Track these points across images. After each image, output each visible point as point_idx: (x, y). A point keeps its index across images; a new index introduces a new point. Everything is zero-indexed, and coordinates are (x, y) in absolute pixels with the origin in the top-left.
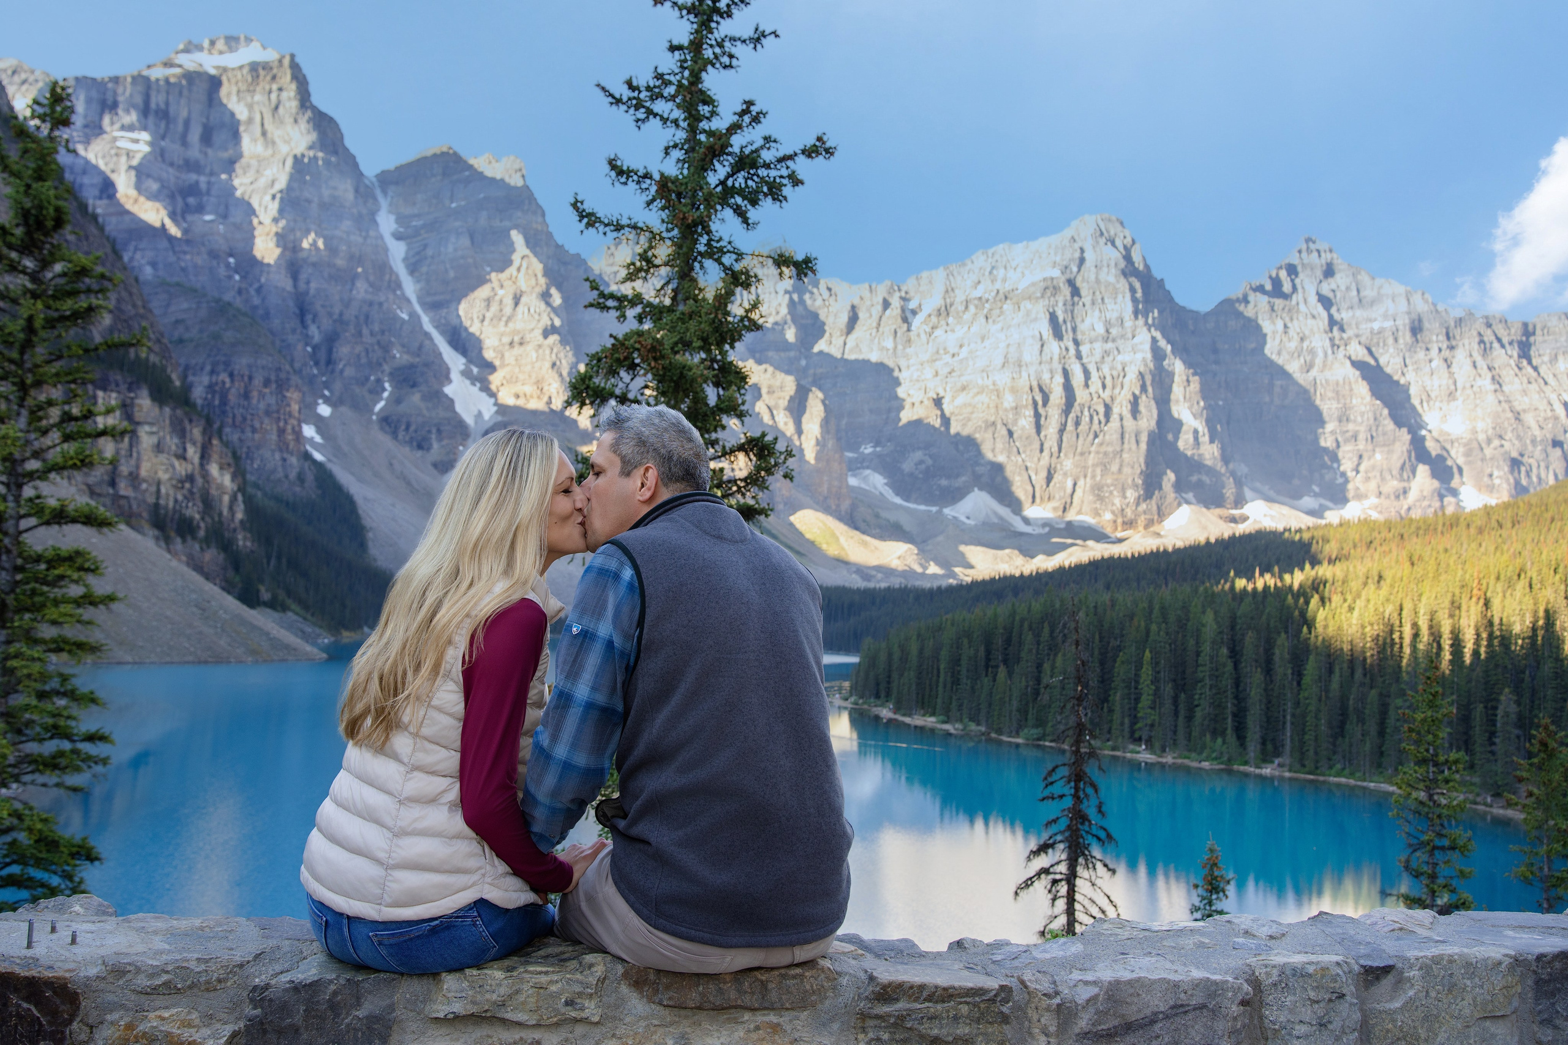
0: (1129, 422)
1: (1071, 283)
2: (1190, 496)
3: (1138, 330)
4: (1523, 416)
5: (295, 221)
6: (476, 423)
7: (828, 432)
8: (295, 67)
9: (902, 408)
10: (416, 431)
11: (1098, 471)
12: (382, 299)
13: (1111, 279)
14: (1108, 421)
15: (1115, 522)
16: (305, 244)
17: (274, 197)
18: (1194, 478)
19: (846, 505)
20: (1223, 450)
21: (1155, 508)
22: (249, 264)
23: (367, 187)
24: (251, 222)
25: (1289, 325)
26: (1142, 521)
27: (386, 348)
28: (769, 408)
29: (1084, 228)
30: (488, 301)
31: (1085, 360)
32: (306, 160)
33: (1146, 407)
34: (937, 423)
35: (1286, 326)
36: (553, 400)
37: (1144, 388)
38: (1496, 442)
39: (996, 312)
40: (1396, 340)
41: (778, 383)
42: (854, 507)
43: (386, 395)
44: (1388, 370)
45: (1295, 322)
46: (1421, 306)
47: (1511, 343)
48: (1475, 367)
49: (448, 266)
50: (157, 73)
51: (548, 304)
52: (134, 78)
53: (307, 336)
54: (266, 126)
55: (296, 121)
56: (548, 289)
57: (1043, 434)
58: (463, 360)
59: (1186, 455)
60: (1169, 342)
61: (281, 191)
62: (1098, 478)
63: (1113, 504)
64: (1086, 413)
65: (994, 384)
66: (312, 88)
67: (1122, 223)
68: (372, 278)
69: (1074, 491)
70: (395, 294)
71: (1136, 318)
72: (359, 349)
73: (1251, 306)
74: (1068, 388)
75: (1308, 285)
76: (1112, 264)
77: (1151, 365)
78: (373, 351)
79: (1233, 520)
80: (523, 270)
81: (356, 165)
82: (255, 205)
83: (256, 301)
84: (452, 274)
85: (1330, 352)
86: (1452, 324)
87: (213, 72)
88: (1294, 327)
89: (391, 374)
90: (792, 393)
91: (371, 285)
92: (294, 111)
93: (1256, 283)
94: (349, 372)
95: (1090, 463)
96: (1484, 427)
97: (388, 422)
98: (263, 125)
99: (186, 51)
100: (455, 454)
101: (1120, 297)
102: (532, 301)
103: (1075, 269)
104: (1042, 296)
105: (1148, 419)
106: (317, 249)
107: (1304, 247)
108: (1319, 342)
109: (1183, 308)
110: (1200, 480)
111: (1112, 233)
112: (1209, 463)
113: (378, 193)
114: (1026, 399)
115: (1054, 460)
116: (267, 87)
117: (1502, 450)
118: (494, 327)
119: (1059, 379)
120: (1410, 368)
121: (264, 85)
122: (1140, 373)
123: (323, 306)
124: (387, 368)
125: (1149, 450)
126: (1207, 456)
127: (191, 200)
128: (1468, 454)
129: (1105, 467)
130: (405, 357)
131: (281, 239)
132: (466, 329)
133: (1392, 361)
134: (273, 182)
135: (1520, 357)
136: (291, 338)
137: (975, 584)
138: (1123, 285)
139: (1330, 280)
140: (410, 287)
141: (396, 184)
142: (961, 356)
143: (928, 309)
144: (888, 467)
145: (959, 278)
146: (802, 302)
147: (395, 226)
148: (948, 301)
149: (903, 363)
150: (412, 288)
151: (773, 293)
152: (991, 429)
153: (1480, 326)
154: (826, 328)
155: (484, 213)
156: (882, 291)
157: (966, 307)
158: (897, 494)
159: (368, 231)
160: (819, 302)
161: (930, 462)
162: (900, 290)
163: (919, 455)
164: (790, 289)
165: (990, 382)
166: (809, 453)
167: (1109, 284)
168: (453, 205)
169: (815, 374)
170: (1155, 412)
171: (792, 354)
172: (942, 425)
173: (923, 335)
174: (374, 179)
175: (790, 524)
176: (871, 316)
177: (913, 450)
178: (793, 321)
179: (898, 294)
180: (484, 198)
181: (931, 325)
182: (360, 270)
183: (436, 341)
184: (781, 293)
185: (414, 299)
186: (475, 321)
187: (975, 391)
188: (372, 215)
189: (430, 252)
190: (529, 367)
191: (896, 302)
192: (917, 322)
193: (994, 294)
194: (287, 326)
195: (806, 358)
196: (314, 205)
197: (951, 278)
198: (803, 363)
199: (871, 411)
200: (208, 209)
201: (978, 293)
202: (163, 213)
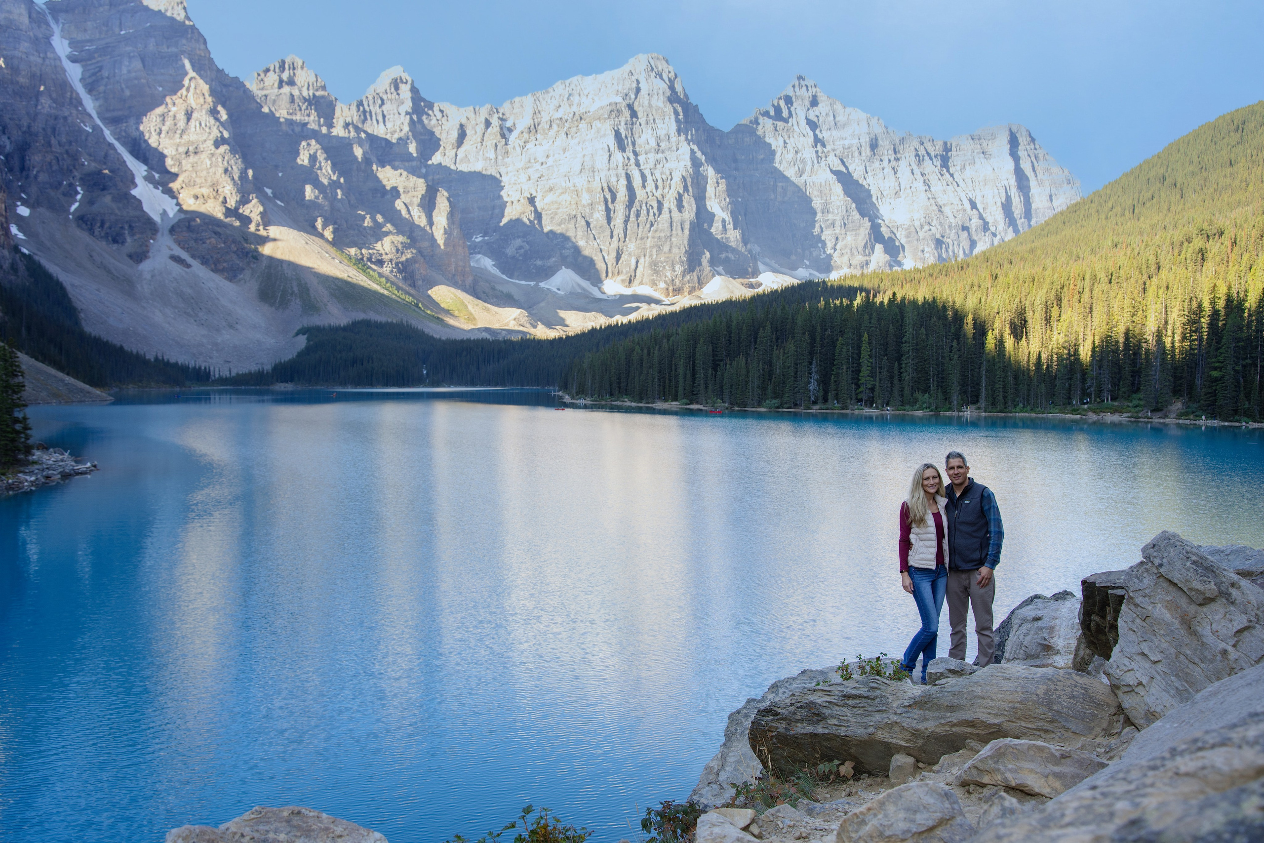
0: (676, 214)
1: (630, 107)
2: (720, 269)
3: (681, 144)
4: (943, 209)
6: (162, 220)
7: (453, 223)
9: (505, 208)
10: (110, 228)
11: (654, 251)
12: (66, 113)
13: (660, 104)
14: (660, 214)
15: (667, 289)
18: (723, 256)
19: (469, 280)
20: (743, 234)
21: (696, 278)
23: (39, 13)
25: (787, 141)
26: (686, 288)
27: (75, 157)
28: (405, 204)
29: (638, 64)
30: (163, 117)
31: (642, 167)
33: (687, 202)
34: (532, 219)
35: (785, 142)
36: (228, 200)
37: (686, 188)
38: (926, 228)
39: (574, 130)
40: (860, 153)
41: (412, 185)
42: (475, 282)
43: (79, 197)
44: (855, 176)
45: (792, 138)
46: (878, 130)
47: (936, 157)
48: (913, 174)
49: (123, 86)
51: (217, 119)
56: (215, 107)
57: (612, 224)
58: (145, 168)
59: (717, 239)
60: (703, 153)
62: (654, 257)
63: (666, 276)
64: (644, 207)
65: (574, 186)
67: (667, 61)
68: (54, 95)
69: (637, 267)
70: (78, 110)
71: (679, 135)
72: (49, 157)
73: (760, 127)
74: (630, 188)
75: (800, 110)
76: (661, 92)
77: (691, 171)
78: (63, 159)
79: (751, 286)
80: (192, 90)
84: (127, 93)
85: (816, 162)
86: (898, 142)
88: (791, 143)
89: (81, 179)
90: (423, 192)
91: (55, 101)
93: (763, 109)
94: (43, 177)
95: (648, 245)
96: (918, 216)
97: (82, 219)
100: (147, 246)
101: (667, 118)
102: (201, 115)
103: (633, 96)
104: (609, 118)
105: (689, 213)
107: (797, 83)
108: (808, 153)
109: (712, 129)
110: (727, 257)
111: (660, 69)
112: (733, 244)
113: (50, 18)
114: (599, 197)
115: (621, 243)
117: (930, 233)
118: (170, 138)
119: (623, 182)
120: (869, 174)
122: (683, 177)
123: (11, 119)
124: (77, 174)
125: (690, 235)
126: (732, 239)
128: (908, 236)
129: (659, 249)
130: (93, 164)
132: (146, 141)
133: (857, 168)
135: (941, 166)
138: (669, 109)
139: (815, 108)
140: (89, 104)
141: (67, 11)
142: (548, 165)
143: (520, 127)
144: (495, 252)
145: (544, 103)
146: (420, 121)
147: (70, 50)
148: (536, 121)
149: (503, 170)
150: (92, 105)
151: (397, 115)
152: (573, 221)
153: (915, 143)
154: (441, 143)
155: (153, 40)
156: (484, 112)
157: (551, 126)
158: (503, 273)
159: (46, 54)
160: (434, 122)
161: (527, 247)
162: (498, 112)
163: (518, 242)
164: (410, 110)
165: (571, 185)
166: (441, 241)
167: (658, 109)
168: (123, 33)
169: (433, 180)
170: (694, 206)
171: (414, 164)
172: (535, 219)
173: (518, 148)
174: (44, 7)
175: (429, 296)
176: (476, 132)
177: (514, 239)
178: (414, 137)
179: (496, 116)
180: (151, 26)
181: (523, 140)
182: (42, 88)
183: (119, 151)
184: (403, 114)
185: (94, 114)
186: (153, 133)
187: (560, 191)
188: (48, 39)
189: (105, 73)
190: (205, 173)
191: (495, 121)
192: (513, 137)
193: (571, 115)
195: (425, 166)
197: (538, 102)
199: (479, 208)
201: (559, 115)
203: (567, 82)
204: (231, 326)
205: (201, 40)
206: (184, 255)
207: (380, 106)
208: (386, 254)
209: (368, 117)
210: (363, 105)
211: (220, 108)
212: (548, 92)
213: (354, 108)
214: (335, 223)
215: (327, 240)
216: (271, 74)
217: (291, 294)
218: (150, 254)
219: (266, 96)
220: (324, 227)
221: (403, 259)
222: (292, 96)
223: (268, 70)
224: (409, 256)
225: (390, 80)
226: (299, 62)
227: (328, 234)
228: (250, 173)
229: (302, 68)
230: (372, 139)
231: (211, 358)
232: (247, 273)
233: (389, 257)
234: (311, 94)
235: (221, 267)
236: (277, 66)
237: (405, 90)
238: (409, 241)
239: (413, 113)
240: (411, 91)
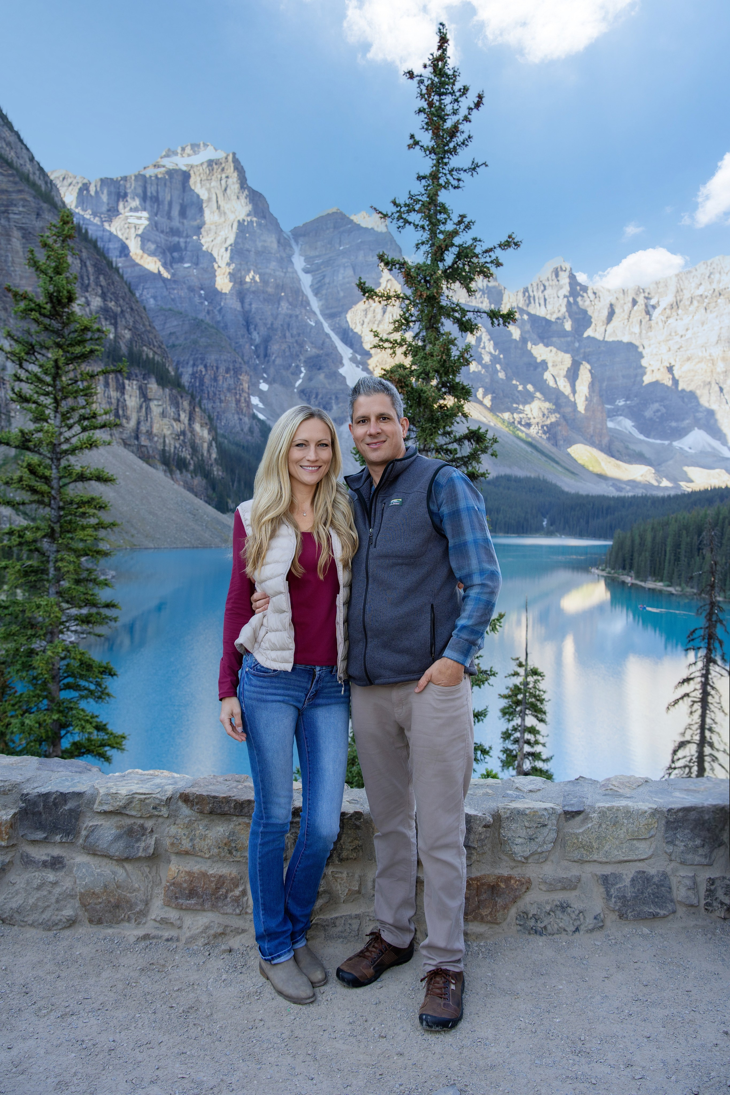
5: (241, 264)
7: (594, 392)
8: (236, 161)
9: (644, 373)
10: (322, 398)
12: (298, 313)
16: (248, 279)
17: (226, 249)
19: (605, 441)
22: (214, 294)
23: (285, 239)
24: (213, 267)
27: (301, 345)
28: (553, 376)
30: (365, 312)
32: (246, 223)
34: (669, 383)
39: (713, 305)
41: (559, 359)
42: (611, 442)
43: (302, 375)
49: (339, 289)
50: (150, 172)
52: (136, 176)
53: (251, 339)
54: (220, 202)
55: (238, 198)
58: (351, 351)
61: (231, 245)
65: (710, 356)
66: (247, 175)
68: (291, 300)
70: (306, 309)
78: (294, 347)
81: (277, 225)
82: (215, 255)
83: (219, 318)
84: (342, 294)
87: (184, 168)
89: (305, 362)
90: (569, 365)
91: (291, 304)
92: (237, 191)
94: (278, 361)
97: (304, 393)
98: (217, 202)
99: (167, 156)
102: (394, 309)
106: (255, 282)
113: (293, 242)
116: (219, 176)
118: (370, 328)
121: (217, 175)
123: (260, 319)
124: (302, 358)
127: (176, 255)
130: (314, 350)
131: (233, 276)
132: (352, 330)
134: (226, 239)
136: (241, 341)
137: (694, 493)
140: (315, 304)
141: (304, 235)
142: (687, 337)
144: (635, 414)
145: (686, 283)
146: (576, 303)
147: (304, 264)
148: (678, 298)
149: (646, 343)
150: (317, 305)
151: (556, 298)
152: (707, 387)
154: (592, 320)
155: (362, 252)
156: (631, 293)
157: (691, 302)
158: (641, 433)
159: (287, 269)
160: (588, 303)
161: (664, 410)
162: (644, 292)
163: (656, 406)
164: (567, 294)
165: (707, 354)
166: (581, 407)
168: (341, 248)
169: (585, 352)
171: (569, 339)
172: (673, 385)
173: (661, 324)
174: (290, 234)
175: (569, 454)
176: (624, 311)
177: (653, 403)
178: (570, 316)
179: (642, 295)
180: (361, 242)
181: (666, 315)
182: (283, 294)
183: (333, 339)
184: (562, 297)
185: (318, 312)
186: (358, 324)
187: (697, 360)
188: (289, 257)
189: (327, 280)
191: (641, 300)
192: (656, 314)
193: (711, 292)
194: (239, 333)
195: (579, 341)
196: (252, 253)
197: (681, 282)
198: (577, 345)
199: (623, 377)
200: (186, 259)
201: (700, 292)
202: (159, 264)
203: (709, 262)
205: (398, 249)
207: (543, 292)
208: (535, 418)
209: (532, 301)
210: (528, 292)
212: (691, 272)
213: (521, 294)
214: (493, 393)
215: (485, 407)
220: (485, 395)
221: (548, 422)
224: (553, 420)
225: (551, 269)
227: (487, 401)
230: (534, 319)
233: (536, 420)
234: (485, 285)
237: (564, 277)
238: (554, 407)
239: (570, 296)
240: (569, 277)
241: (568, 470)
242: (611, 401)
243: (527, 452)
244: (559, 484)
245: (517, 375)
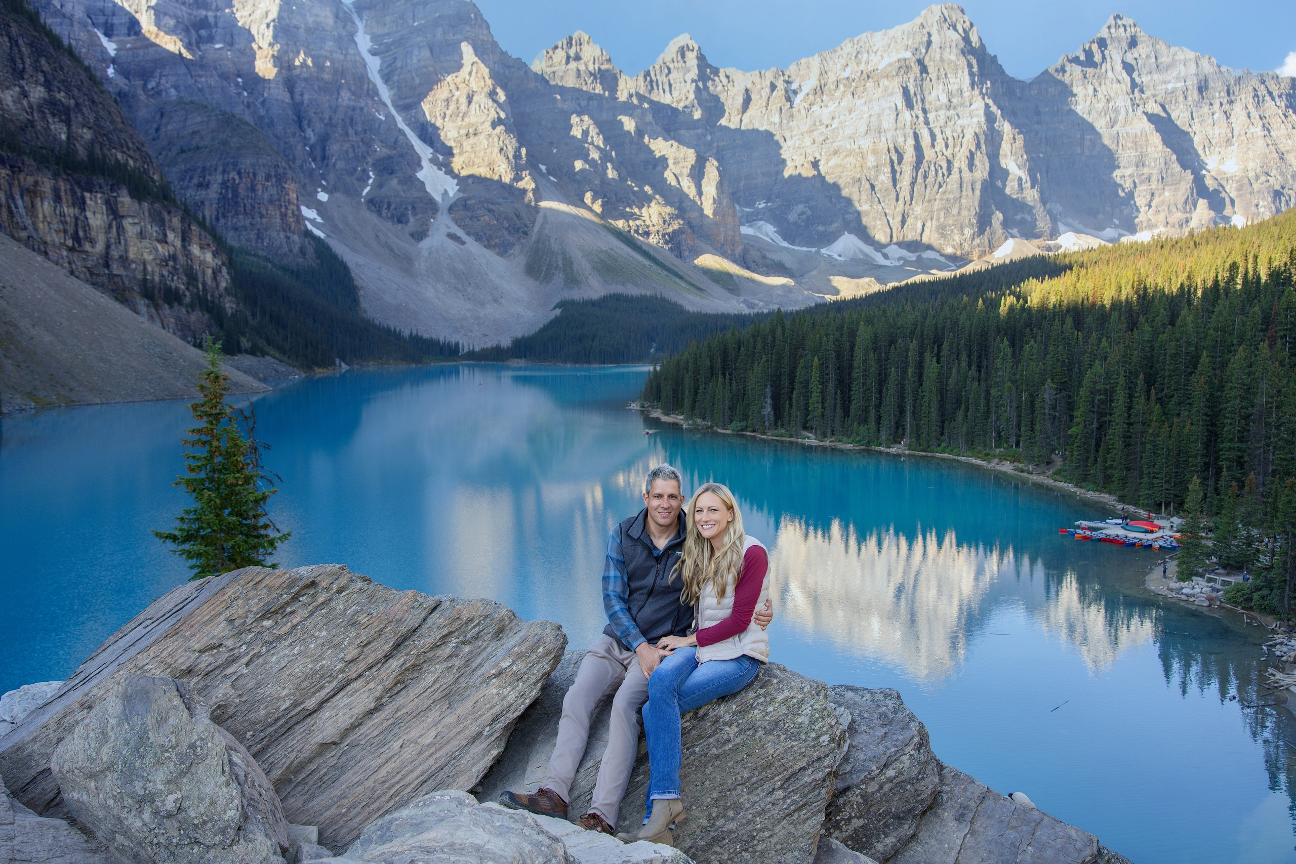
0: (966, 174)
1: (920, 62)
2: (1015, 231)
3: (975, 99)
4: (1286, 156)
5: (287, 44)
6: (443, 200)
7: (723, 193)
10: (396, 209)
11: (942, 214)
12: (363, 104)
13: (953, 57)
14: (950, 174)
16: (297, 63)
17: (268, 26)
18: (1018, 217)
19: (739, 250)
20: (1042, 193)
21: (987, 241)
22: (255, 82)
23: (345, 12)
24: (252, 47)
25: (1098, 89)
26: (976, 252)
27: (368, 144)
28: (675, 175)
29: (930, 15)
30: (447, 101)
31: (931, 126)
33: (980, 161)
34: (813, 177)
35: (1095, 90)
36: (503, 178)
37: (978, 146)
38: (1263, 178)
39: (861, 89)
40: (1186, 98)
41: (682, 156)
42: (745, 251)
43: (371, 181)
44: (1178, 123)
45: (1103, 86)
46: (1207, 67)
47: (1280, 96)
48: (1249, 117)
49: (414, 74)
51: (495, 101)
53: (305, 137)
56: (494, 89)
57: (897, 188)
58: (431, 150)
59: (1013, 199)
60: (999, 108)
61: (274, 21)
62: (942, 220)
63: (953, 242)
64: (932, 168)
65: (859, 148)
67: (961, 10)
68: (353, 88)
69: (922, 233)
70: (373, 100)
71: (973, 89)
72: (346, 146)
73: (1067, 75)
74: (918, 148)
75: (1116, 53)
76: (954, 45)
77: (984, 127)
78: (359, 147)
79: (1049, 249)
80: (474, 74)
82: (254, 31)
83: (262, 112)
84: (417, 81)
85: (1130, 110)
86: (1233, 82)
88: (1102, 91)
89: (374, 164)
90: (693, 163)
91: (353, 93)
93: (1072, 55)
94: (340, 165)
95: (936, 208)
96: (1254, 166)
97: (373, 203)
100: (427, 225)
101: (960, 72)
102: (481, 99)
103: (923, 51)
104: (897, 75)
105: (982, 171)
106: (308, 66)
107: (1113, 22)
108: (1122, 102)
109: (1012, 79)
110: (1023, 218)
111: (954, 19)
112: (1031, 204)
113: (355, 17)
114: (885, 158)
115: (907, 206)
117: (1267, 184)
118: (453, 122)
119: (911, 142)
120: (1196, 121)
122: (976, 134)
123: (315, 113)
124: (370, 160)
125: (981, 196)
126: (1029, 199)
127: (203, 32)
128: (1239, 188)
129: (947, 211)
130: (384, 150)
131: (277, 60)
132: (431, 125)
133: (1182, 115)
134: (267, 13)
135: (1287, 107)
136: (292, 141)
138: (962, 62)
139: (1134, 50)
140: (385, 94)
141: (370, 8)
142: (833, 126)
143: (806, 89)
144: (777, 218)
145: (831, 63)
146: (706, 88)
147: (371, 44)
148: (822, 81)
149: (787, 134)
150: (387, 94)
151: (683, 83)
152: (857, 185)
153: (1255, 82)
154: (726, 109)
155: (440, 29)
156: (769, 76)
157: (837, 86)
158: (785, 240)
159: (347, 50)
160: (720, 88)
161: (809, 213)
162: (783, 75)
163: (800, 208)
164: (696, 78)
165: (856, 147)
166: (708, 210)
167: (951, 62)
168: (416, 24)
169: (718, 146)
170: (987, 165)
171: (699, 131)
173: (803, 111)
174: (351, 6)
175: (695, 267)
176: (761, 97)
177: (796, 204)
178: (700, 104)
180: (439, 16)
181: (809, 102)
182: (343, 82)
183: (409, 136)
184: (689, 82)
185: (389, 103)
186: (439, 118)
187: (845, 154)
188: (351, 36)
189: (399, 64)
190: (482, 153)
192: (798, 100)
193: (858, 74)
194: (288, 131)
195: (711, 134)
196: (302, 30)
197: (825, 63)
198: (709, 138)
199: (763, 174)
200: (217, 38)
201: (846, 74)
202: (179, 44)
203: (856, 39)
204: (495, 301)
205: (484, 25)
206: (460, 233)
207: (667, 75)
208: (654, 226)
209: (655, 87)
210: (649, 75)
211: (499, 90)
212: (835, 51)
213: (641, 79)
214: (605, 197)
215: (595, 215)
216: (559, 51)
217: (556, 268)
218: (430, 233)
219: (554, 73)
220: (594, 200)
221: (670, 230)
222: (578, 70)
223: (556, 47)
224: (676, 227)
225: (677, 49)
226: (585, 37)
227: (597, 208)
228: (524, 151)
229: (588, 43)
230: (658, 108)
231: (471, 331)
232: (517, 247)
233: (657, 228)
234: (597, 68)
235: (493, 243)
236: (565, 42)
237: (691, 57)
238: (677, 212)
239: (699, 80)
240: (698, 58)
241: (693, 285)
242: (750, 203)
243: (644, 266)
244: (680, 302)
245: (633, 175)
